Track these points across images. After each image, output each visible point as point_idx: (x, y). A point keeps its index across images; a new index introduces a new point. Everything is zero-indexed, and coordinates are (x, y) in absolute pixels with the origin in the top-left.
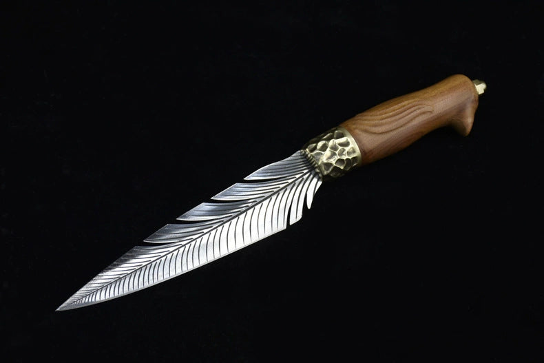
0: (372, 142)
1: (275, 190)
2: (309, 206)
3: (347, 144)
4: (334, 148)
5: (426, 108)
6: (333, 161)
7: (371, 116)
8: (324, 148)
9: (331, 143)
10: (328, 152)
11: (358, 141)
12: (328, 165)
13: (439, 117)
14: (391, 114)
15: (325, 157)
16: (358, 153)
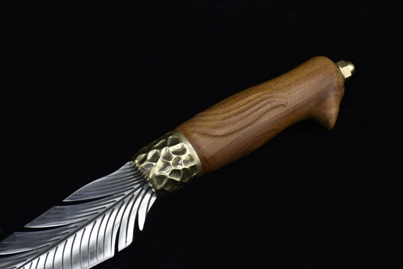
0: (213, 147)
1: (100, 211)
2: (141, 227)
3: (183, 151)
4: (168, 157)
5: (278, 101)
6: (166, 173)
7: (212, 115)
8: (155, 158)
9: (163, 152)
10: (160, 163)
11: (196, 147)
12: (161, 178)
13: (294, 111)
14: (235, 111)
15: (156, 170)
16: (197, 160)
